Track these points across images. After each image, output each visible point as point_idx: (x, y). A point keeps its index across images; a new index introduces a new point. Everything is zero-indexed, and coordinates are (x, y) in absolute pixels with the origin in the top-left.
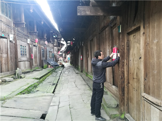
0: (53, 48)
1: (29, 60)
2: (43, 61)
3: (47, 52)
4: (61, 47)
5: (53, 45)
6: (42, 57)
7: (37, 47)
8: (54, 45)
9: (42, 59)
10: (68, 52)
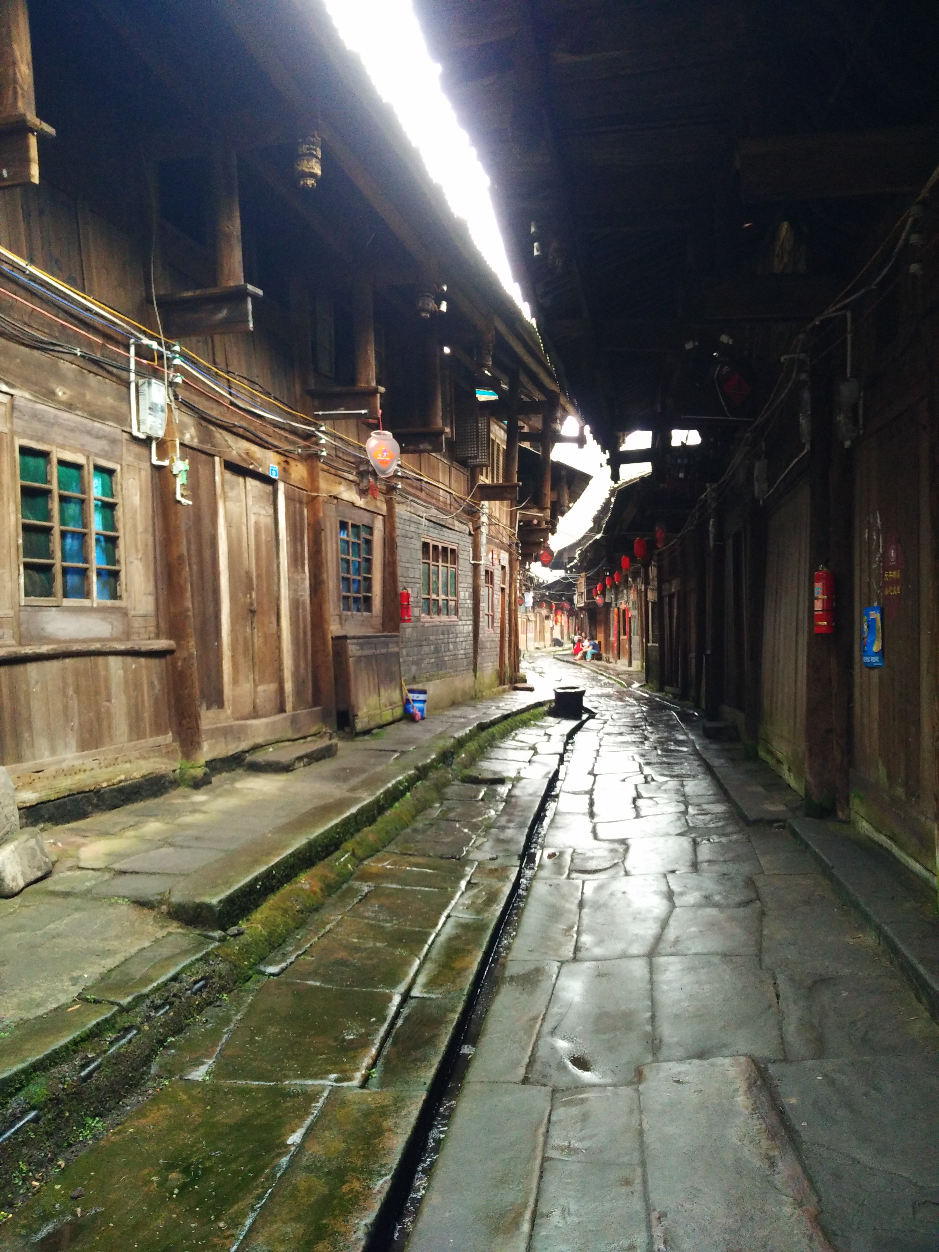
0: (472, 513)
1: (163, 644)
2: (353, 649)
3: (402, 555)
4: (558, 510)
5: (473, 479)
6: (332, 607)
7: (281, 486)
8: (484, 480)
9: (334, 629)
10: (624, 560)
